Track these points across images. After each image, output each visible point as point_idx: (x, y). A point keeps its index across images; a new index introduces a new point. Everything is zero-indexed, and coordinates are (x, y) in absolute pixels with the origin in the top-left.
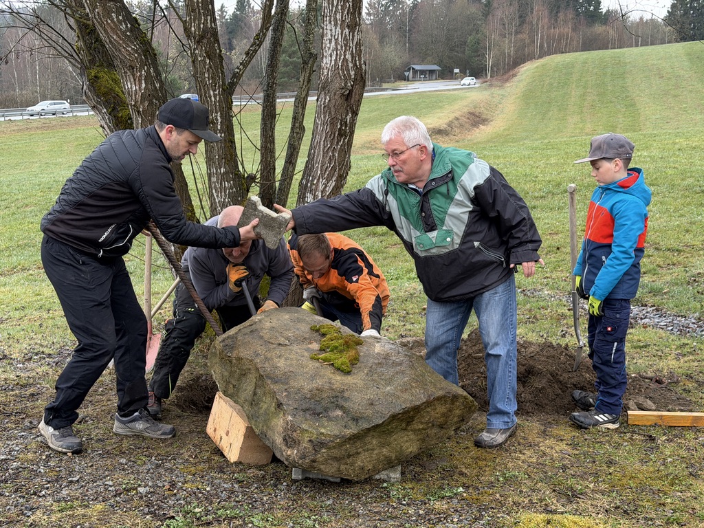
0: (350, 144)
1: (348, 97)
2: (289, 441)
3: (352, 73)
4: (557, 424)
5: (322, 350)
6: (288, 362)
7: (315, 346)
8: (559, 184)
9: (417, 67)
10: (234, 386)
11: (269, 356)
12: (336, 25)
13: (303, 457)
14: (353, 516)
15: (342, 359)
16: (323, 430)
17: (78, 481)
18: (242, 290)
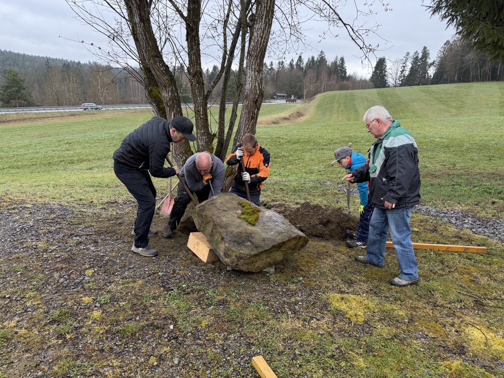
0: (256, 122)
1: (256, 102)
2: (227, 255)
3: (258, 92)
4: (340, 245)
5: (243, 214)
6: (228, 219)
7: (239, 212)
8: (332, 140)
9: (278, 94)
10: (203, 227)
11: (219, 215)
12: (252, 70)
13: (232, 263)
14: (253, 291)
15: (251, 219)
16: (242, 252)
17: (133, 268)
18: (209, 184)
